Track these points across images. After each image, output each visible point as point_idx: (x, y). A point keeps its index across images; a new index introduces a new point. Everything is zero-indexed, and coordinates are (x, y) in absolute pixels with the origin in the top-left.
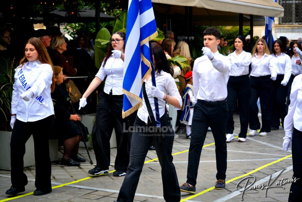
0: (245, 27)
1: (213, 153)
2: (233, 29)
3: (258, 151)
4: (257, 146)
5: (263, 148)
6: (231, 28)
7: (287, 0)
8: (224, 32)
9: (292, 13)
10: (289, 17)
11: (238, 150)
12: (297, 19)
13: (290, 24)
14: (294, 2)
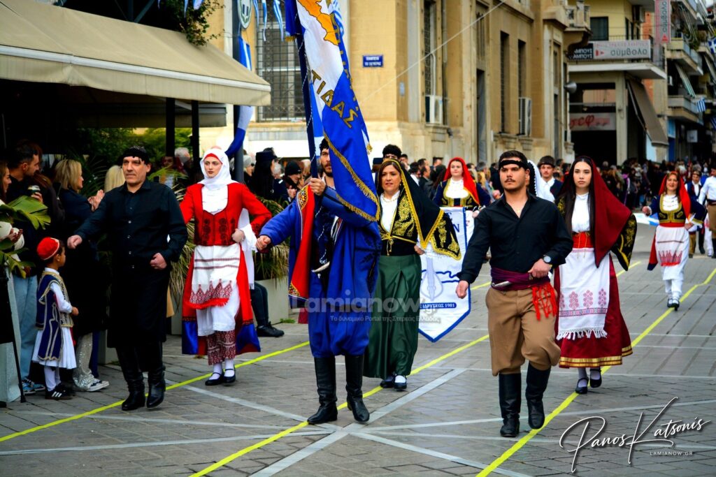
0: (179, 130)
1: (114, 426)
2: (152, 134)
3: (221, 420)
4: (217, 408)
5: (233, 413)
6: (147, 131)
7: (276, 66)
8: (131, 141)
9: (287, 95)
10: (281, 105)
11: (173, 418)
12: (299, 108)
13: (284, 121)
14: (291, 69)
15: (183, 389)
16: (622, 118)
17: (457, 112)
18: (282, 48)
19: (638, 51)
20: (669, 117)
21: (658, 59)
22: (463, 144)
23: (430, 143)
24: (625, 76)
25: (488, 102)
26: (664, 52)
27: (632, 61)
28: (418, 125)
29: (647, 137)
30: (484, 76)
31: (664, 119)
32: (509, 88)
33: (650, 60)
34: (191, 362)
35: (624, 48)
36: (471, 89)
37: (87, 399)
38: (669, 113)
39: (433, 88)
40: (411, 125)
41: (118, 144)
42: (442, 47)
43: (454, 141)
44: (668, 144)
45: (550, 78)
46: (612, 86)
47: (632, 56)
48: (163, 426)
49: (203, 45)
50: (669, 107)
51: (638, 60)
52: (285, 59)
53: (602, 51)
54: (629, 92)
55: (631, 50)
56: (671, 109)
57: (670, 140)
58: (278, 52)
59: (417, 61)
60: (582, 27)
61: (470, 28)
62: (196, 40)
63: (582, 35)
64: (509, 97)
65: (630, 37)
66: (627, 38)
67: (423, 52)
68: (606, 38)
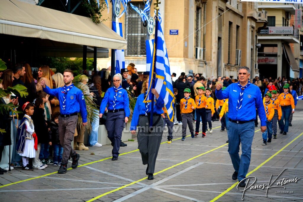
0: (88, 59)
1: (54, 182)
2: (78, 60)
3: (98, 180)
4: (97, 175)
5: (103, 178)
6: (76, 59)
7: (133, 33)
8: (69, 63)
9: (138, 45)
10: (135, 49)
11: (79, 179)
12: (142, 51)
13: (136, 56)
14: (139, 35)
15: (84, 167)
16: (280, 59)
17: (209, 55)
18: (136, 26)
19: (287, 31)
20: (300, 59)
21: (296, 35)
22: (211, 68)
23: (197, 67)
24: (282, 41)
25: (222, 51)
26: (299, 32)
27: (285, 35)
28: (192, 60)
29: (291, 67)
30: (221, 41)
31: (298, 60)
32: (232, 45)
33: (293, 35)
34: (89, 156)
35: (282, 30)
36: (216, 45)
39: (199, 44)
40: (189, 60)
41: (63, 64)
42: (204, 27)
43: (208, 67)
44: (299, 71)
45: (250, 41)
46: (276, 46)
47: (285, 33)
48: (74, 182)
49: (99, 23)
51: (287, 35)
52: (137, 30)
53: (273, 31)
54: (283, 48)
55: (285, 31)
56: (301, 56)
57: (300, 69)
58: (134, 27)
59: (193, 32)
60: (264, 20)
61: (216, 19)
62: (96, 21)
63: (264, 24)
64: (232, 49)
65: (284, 25)
66: (283, 26)
67: (195, 29)
68: (274, 25)
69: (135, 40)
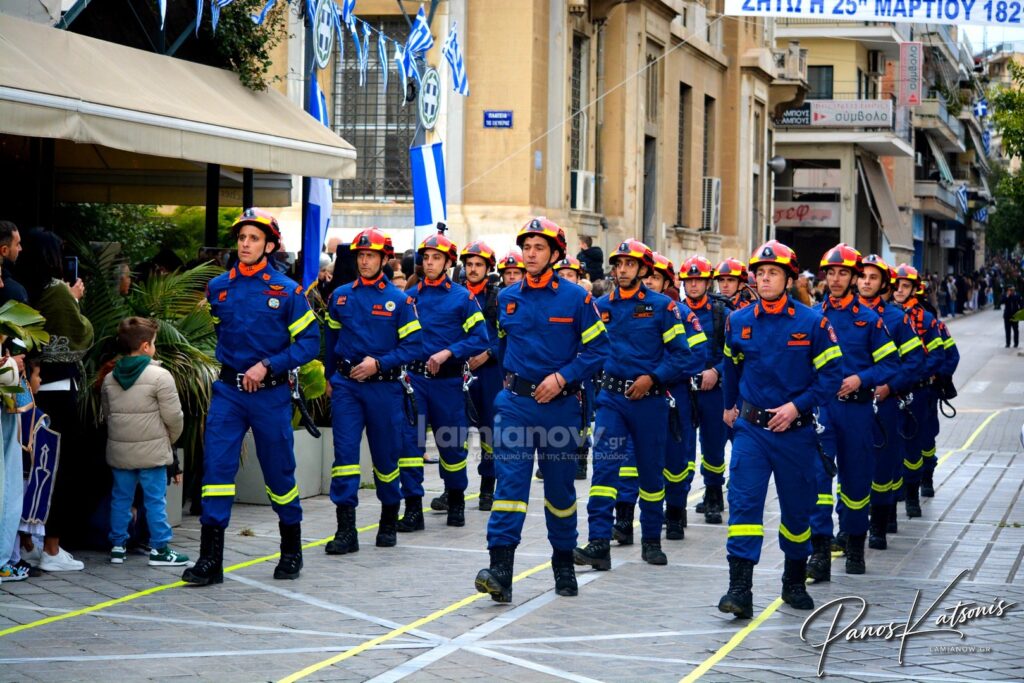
0: (224, 210)
2: (183, 215)
3: (278, 624)
5: (294, 613)
6: (177, 210)
7: (360, 122)
8: (154, 224)
9: (375, 164)
10: (367, 177)
11: (211, 620)
12: (392, 183)
13: (369, 201)
14: (382, 126)
16: (848, 210)
17: (615, 196)
18: (369, 97)
19: (874, 115)
20: (915, 211)
21: (902, 128)
24: (855, 150)
26: (911, 118)
27: (866, 129)
29: (884, 237)
30: (655, 148)
31: (908, 213)
32: (690, 163)
33: (891, 129)
34: (234, 541)
35: (855, 111)
36: (636, 163)
37: (87, 588)
38: (916, 204)
39: (583, 159)
41: (135, 227)
42: (597, 103)
43: (611, 236)
44: (913, 248)
45: (749, 151)
46: (835, 164)
47: (865, 123)
48: (198, 631)
49: (262, 90)
50: (916, 197)
51: (874, 129)
52: (373, 113)
53: (824, 114)
54: (859, 172)
55: (865, 115)
56: (918, 199)
57: (916, 243)
58: (363, 102)
59: (561, 120)
60: (796, 80)
61: (638, 76)
62: (252, 84)
63: (796, 91)
64: (689, 175)
65: (864, 96)
66: (860, 97)
67: (569, 108)
68: (830, 96)
69: (367, 145)
